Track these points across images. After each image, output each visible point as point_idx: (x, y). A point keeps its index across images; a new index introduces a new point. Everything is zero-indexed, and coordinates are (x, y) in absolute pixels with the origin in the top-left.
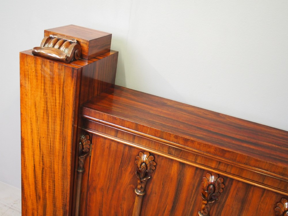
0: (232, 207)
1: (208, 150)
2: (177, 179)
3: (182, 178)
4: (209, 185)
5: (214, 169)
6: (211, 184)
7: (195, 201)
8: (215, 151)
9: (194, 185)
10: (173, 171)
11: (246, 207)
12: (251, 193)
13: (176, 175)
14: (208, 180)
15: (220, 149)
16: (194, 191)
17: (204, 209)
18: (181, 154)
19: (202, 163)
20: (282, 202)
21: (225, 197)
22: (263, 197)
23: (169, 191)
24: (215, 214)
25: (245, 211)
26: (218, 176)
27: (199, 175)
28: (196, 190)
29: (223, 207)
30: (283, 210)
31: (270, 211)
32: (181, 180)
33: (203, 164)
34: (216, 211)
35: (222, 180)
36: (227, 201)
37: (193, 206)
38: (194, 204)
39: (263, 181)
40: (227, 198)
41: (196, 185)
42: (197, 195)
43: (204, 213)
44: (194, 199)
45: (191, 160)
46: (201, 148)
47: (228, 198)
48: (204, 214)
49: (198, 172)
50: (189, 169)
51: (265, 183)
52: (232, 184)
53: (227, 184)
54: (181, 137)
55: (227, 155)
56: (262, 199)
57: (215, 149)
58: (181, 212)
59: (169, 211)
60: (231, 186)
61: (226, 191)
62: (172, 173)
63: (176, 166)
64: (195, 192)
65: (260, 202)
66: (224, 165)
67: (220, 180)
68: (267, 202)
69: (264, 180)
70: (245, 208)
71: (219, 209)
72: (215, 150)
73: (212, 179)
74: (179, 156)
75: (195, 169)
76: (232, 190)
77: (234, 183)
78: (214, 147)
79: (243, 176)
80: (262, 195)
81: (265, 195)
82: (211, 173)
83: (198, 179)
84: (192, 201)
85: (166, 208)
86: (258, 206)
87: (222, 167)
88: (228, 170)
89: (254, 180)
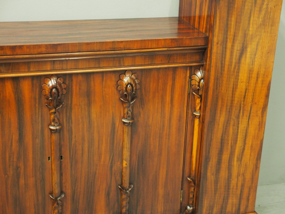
0: (80, 105)
1: (39, 50)
2: (15, 99)
3: (20, 96)
4: (51, 90)
5: (50, 71)
6: (53, 87)
7: (41, 116)
8: (47, 49)
9: (35, 99)
10: (7, 92)
11: (92, 99)
12: (92, 83)
13: (13, 95)
14: (49, 85)
15: (50, 45)
16: (37, 105)
17: (54, 120)
18: (11, 68)
19: (36, 70)
20: (121, 78)
21: (70, 97)
22: (104, 81)
23: (10, 117)
24: (66, 120)
25: (93, 103)
26: (58, 76)
27: (37, 84)
28: (39, 102)
29: (71, 109)
30: (125, 86)
31: (114, 93)
32: (20, 99)
33: (38, 70)
34: (66, 117)
35: (62, 80)
36: (73, 101)
37: (41, 123)
38: (41, 121)
39: (99, 65)
40: (72, 97)
41: (37, 97)
42: (42, 108)
43: (56, 124)
44: (40, 115)
45: (24, 71)
46: (32, 51)
47: (73, 97)
48: (55, 125)
49: (35, 81)
50: (24, 82)
51: (102, 65)
52: (72, 81)
53: (67, 83)
54: (7, 46)
55: (59, 49)
56: (104, 83)
57: (46, 46)
58: (31, 136)
59: (17, 142)
60: (72, 83)
61: (69, 89)
62: (8, 94)
63: (10, 85)
64: (39, 105)
65: (103, 88)
66: (58, 63)
67: (60, 80)
68: (109, 86)
69: (99, 63)
70: (92, 100)
71: (68, 114)
72: (46, 47)
73: (52, 82)
74: (10, 71)
75: (30, 79)
76: (74, 87)
77: (74, 79)
78: (44, 45)
79: (79, 68)
80: (103, 80)
81: (104, 78)
82: (50, 77)
83: (38, 90)
84: (38, 118)
85: (13, 140)
86: (103, 92)
87: (57, 66)
88: (65, 66)
89: (91, 67)
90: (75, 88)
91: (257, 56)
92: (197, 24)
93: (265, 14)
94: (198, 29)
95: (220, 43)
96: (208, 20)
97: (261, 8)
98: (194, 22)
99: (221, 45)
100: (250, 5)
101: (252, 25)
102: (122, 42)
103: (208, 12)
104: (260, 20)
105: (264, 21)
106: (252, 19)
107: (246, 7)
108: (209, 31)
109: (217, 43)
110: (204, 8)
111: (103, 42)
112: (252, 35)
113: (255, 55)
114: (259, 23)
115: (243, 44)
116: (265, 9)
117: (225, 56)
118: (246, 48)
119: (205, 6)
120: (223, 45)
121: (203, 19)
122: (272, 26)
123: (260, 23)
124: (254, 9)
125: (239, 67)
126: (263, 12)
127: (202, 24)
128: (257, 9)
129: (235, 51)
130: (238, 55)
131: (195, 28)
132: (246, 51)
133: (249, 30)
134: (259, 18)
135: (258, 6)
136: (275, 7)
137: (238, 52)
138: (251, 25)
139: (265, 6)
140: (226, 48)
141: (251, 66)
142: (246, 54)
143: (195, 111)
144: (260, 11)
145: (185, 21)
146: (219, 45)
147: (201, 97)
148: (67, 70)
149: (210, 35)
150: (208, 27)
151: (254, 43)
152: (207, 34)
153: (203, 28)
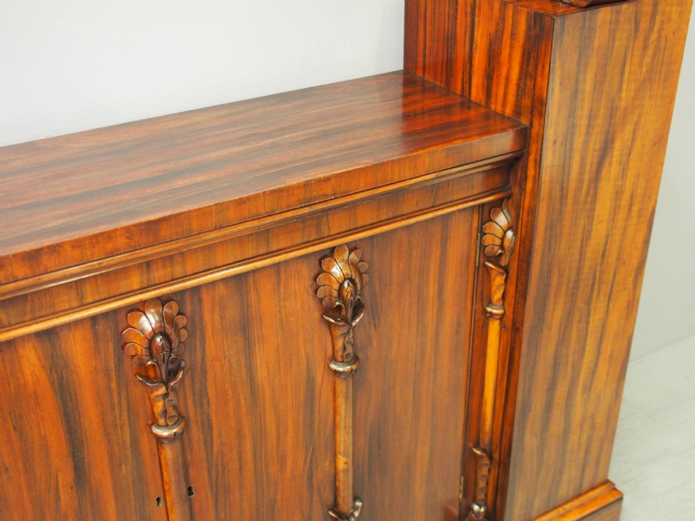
0: (225, 357)
1: (110, 246)
2: (52, 384)
3: (65, 375)
4: (151, 341)
5: (143, 290)
6: (155, 333)
7: (128, 410)
8: (130, 239)
9: (107, 372)
10: (27, 371)
11: (256, 336)
12: (253, 296)
13: (43, 377)
14: (142, 331)
15: (139, 225)
16: (114, 385)
17: (165, 412)
18: (29, 307)
19: (103, 296)
20: (324, 268)
21: (198, 344)
22: (282, 285)
23: (43, 433)
24: (194, 402)
25: (257, 344)
26: (163, 301)
27: (109, 332)
28: (118, 377)
29: (204, 371)
30: (336, 286)
31: (309, 307)
32: (65, 380)
33: (107, 296)
34: (194, 395)
35: (174, 307)
36: (208, 352)
37: (130, 426)
38: (129, 420)
39: (268, 247)
40: (205, 343)
41: (112, 365)
42: (127, 390)
43: (171, 421)
44: (125, 407)
45: (67, 307)
46: (89, 253)
47: (207, 342)
48: (170, 423)
49: (101, 327)
50: (71, 336)
51: (274, 247)
52: (200, 301)
53: (188, 309)
54: (15, 256)
55: (165, 232)
56: (282, 290)
57: (127, 232)
58: (106, 463)
59: (72, 488)
60: (200, 308)
61: (196, 328)
62: (29, 378)
63: (33, 352)
64: (118, 384)
65: (280, 301)
66: (160, 265)
67: (171, 308)
68: (295, 292)
69: (268, 243)
70: (254, 338)
71: (197, 386)
72: (128, 234)
73: (149, 322)
74: (28, 317)
75: (88, 324)
76: (207, 317)
77: (206, 297)
78: (122, 228)
79: (218, 265)
80: (279, 283)
81: (283, 278)
82: (139, 308)
83: (111, 346)
84: (121, 415)
85: (60, 486)
86: (280, 312)
87: (158, 274)
88: (178, 270)
89: (247, 257)
90: (210, 318)
91: (632, 157)
92: (480, 91)
93: (654, 55)
94: (483, 103)
95: (559, 140)
96: (525, 84)
97: (646, 39)
98: (466, 86)
99: (562, 144)
100: (625, 35)
101: (628, 84)
102: (328, 179)
103: (522, 64)
104: (644, 69)
105: (651, 70)
106: (627, 70)
107: (617, 44)
108: (532, 112)
109: (555, 142)
110: (505, 52)
111: (281, 190)
112: (626, 109)
113: (629, 155)
114: (642, 76)
115: (607, 133)
116: (654, 43)
117: (569, 171)
118: (613, 141)
119: (512, 47)
120: (566, 145)
121: (503, 81)
122: (665, 80)
123: (644, 78)
124: (634, 45)
125: (596, 188)
126: (650, 52)
127: (501, 93)
128: (639, 44)
129: (591, 152)
130: (595, 161)
131: (470, 101)
132: (613, 148)
133: (620, 99)
134: (641, 65)
135: (641, 36)
136: (674, 34)
137: (596, 154)
138: (624, 87)
139: (654, 36)
140: (571, 150)
141: (620, 182)
142: (612, 156)
143: (490, 303)
144: (645, 48)
145: (431, 80)
146: (558, 145)
147: (506, 270)
148: (186, 277)
149: (536, 124)
150: (527, 102)
151: (629, 128)
152: (524, 121)
153: (504, 104)
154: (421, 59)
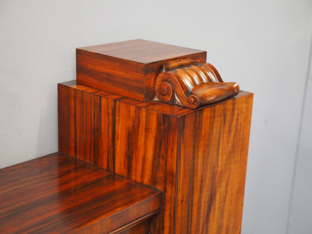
91: (226, 203)
92: (123, 167)
93: (235, 136)
94: (125, 175)
95: (185, 200)
96: (159, 163)
97: (230, 127)
98: (111, 164)
99: (186, 202)
100: (219, 125)
101: (222, 156)
103: (155, 148)
104: (230, 145)
105: (233, 146)
106: (221, 147)
107: (215, 131)
108: (165, 181)
109: (182, 201)
110: (141, 140)
112: (221, 172)
113: (224, 201)
114: (229, 150)
115: (212, 189)
116: (234, 128)
117: (191, 219)
118: (215, 195)
119: (146, 137)
120: (189, 202)
121: (140, 160)
122: (242, 150)
123: (230, 150)
124: (224, 130)
125: (207, 227)
126: (232, 134)
127: (139, 168)
128: (226, 129)
129: (203, 204)
130: (206, 209)
131: (114, 173)
132: (215, 199)
133: (218, 166)
134: (228, 142)
135: (227, 124)
136: (244, 121)
137: (206, 205)
138: (220, 158)
139: (234, 123)
140: (192, 204)
141: (220, 221)
142: (215, 205)
144: (230, 132)
145: (82, 159)
146: (184, 203)
149: (169, 189)
150: (161, 174)
151: (223, 184)
152: (160, 188)
153: (142, 176)
154: (73, 144)
